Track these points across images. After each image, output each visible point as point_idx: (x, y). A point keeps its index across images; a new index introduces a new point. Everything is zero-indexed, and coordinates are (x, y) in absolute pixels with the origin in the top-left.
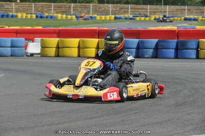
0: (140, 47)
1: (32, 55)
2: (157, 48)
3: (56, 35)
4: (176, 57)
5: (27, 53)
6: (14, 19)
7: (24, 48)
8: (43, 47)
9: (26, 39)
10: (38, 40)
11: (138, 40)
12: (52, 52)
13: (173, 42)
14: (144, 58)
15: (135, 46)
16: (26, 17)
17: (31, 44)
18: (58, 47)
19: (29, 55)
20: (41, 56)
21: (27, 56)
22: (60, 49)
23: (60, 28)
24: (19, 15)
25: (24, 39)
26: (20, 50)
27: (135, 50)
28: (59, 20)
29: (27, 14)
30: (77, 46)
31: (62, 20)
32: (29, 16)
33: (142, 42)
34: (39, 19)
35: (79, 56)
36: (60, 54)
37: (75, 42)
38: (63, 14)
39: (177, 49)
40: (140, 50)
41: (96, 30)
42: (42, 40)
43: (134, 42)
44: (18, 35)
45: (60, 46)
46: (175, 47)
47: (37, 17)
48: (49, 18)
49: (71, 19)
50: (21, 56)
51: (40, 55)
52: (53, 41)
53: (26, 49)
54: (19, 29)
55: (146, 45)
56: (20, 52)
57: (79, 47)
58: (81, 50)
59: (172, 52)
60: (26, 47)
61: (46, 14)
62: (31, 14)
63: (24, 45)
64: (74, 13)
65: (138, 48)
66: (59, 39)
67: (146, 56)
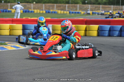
0: (111, 30)
8: (54, 30)
10: (50, 25)
11: (109, 26)
14: (113, 36)
15: (108, 29)
27: (108, 32)
33: (113, 27)
40: (111, 32)
42: (53, 26)
43: (107, 27)
55: (115, 29)
65: (110, 31)
67: (115, 35)
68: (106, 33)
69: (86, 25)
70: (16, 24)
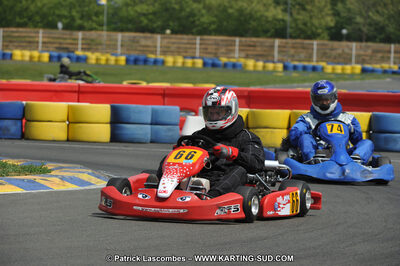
6: (160, 67)
7: (178, 127)
9: (182, 110)
16: (184, 63)
17: (191, 120)
23: (252, 88)
24: (170, 60)
25: (178, 108)
26: (169, 130)
28: (250, 72)
29: (185, 57)
30: (286, 125)
31: (255, 71)
32: (189, 62)
34: (209, 68)
37: (280, 116)
38: (257, 60)
44: (166, 99)
45: (250, 125)
47: (205, 64)
48: (230, 68)
49: (274, 71)
50: (172, 142)
53: (181, 129)
54: (168, 89)
56: (170, 134)
60: (182, 124)
61: (224, 60)
62: (193, 58)
63: (178, 121)
64: (281, 58)
66: (248, 110)
70: (91, 103)
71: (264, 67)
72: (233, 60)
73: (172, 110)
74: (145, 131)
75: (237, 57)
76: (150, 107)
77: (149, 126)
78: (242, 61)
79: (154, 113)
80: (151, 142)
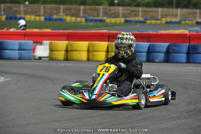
1: (40, 58)
2: (168, 52)
3: (65, 38)
4: (188, 62)
5: (34, 56)
7: (32, 52)
8: (52, 50)
9: (34, 42)
10: (46, 43)
11: (147, 44)
12: (61, 55)
13: (185, 47)
14: (155, 62)
15: (146, 50)
16: (35, 19)
17: (39, 47)
18: (67, 51)
19: (37, 58)
20: (50, 60)
21: (35, 59)
22: (69, 53)
23: (69, 31)
24: (27, 17)
25: (32, 42)
26: (28, 53)
28: (68, 23)
29: (36, 16)
30: (86, 49)
31: (71, 23)
32: (37, 18)
33: (153, 46)
34: (48, 21)
35: (88, 60)
36: (69, 58)
37: (84, 45)
38: (72, 17)
39: (188, 53)
40: (150, 54)
41: (105, 33)
42: (50, 43)
43: (145, 45)
44: (26, 37)
45: (69, 49)
46: (186, 51)
47: (46, 19)
48: (58, 21)
49: (81, 22)
50: (29, 59)
51: (48, 59)
52: (62, 44)
53: (34, 52)
55: (157, 49)
56: (28, 55)
57: (88, 51)
58: (90, 53)
59: (183, 57)
60: (34, 50)
61: (55, 17)
62: (40, 16)
63: (32, 48)
64: (84, 15)
65: (149, 52)
66: (67, 42)
67: (157, 60)
68: (142, 56)
69: (108, 41)
71: (75, 20)
72: (60, 17)
73: (29, 43)
74: (16, 54)
75: (62, 15)
76: (18, 42)
77: (17, 51)
78: (64, 17)
79: (20, 44)
80: (19, 59)
